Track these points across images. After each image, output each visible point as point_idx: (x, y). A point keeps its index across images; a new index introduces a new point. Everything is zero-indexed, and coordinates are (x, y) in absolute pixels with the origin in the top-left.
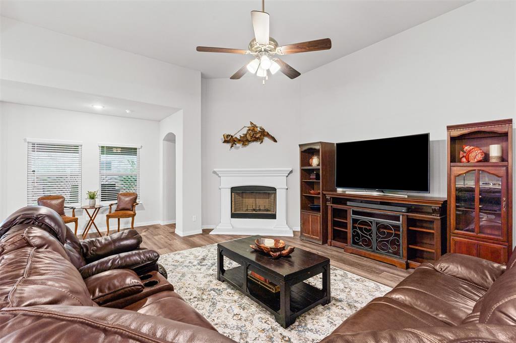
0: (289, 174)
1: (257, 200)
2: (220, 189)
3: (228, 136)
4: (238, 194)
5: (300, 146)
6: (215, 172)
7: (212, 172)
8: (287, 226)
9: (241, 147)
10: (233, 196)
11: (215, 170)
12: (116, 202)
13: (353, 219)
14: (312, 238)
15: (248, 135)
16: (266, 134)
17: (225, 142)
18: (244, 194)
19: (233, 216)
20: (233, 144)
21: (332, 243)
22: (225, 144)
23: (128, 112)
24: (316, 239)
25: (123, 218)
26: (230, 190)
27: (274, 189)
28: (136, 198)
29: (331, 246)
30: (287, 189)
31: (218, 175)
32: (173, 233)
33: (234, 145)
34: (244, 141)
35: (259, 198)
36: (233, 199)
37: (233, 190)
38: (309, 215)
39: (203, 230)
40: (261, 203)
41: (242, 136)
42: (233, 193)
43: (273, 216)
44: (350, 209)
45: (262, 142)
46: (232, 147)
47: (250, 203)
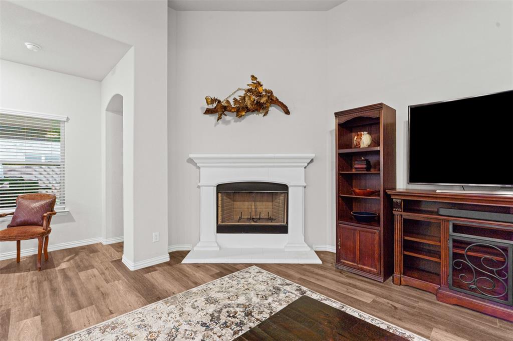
0: (308, 164)
1: (258, 203)
2: (199, 187)
3: (214, 100)
4: (228, 195)
5: (337, 115)
6: (191, 161)
7: (186, 161)
8: (306, 245)
9: (233, 121)
10: (220, 199)
11: (191, 156)
12: (13, 210)
13: (454, 241)
14: (362, 270)
15: (247, 99)
16: (275, 99)
17: (208, 112)
18: (237, 195)
19: (221, 229)
20: (221, 115)
21: (402, 279)
22: (207, 116)
23: (29, 47)
24: (370, 272)
25: (27, 239)
26: (215, 188)
27: (285, 188)
28: (52, 204)
29: (400, 284)
30: (305, 187)
31: (195, 164)
32: (119, 263)
33: (223, 116)
34: (241, 109)
35: (260, 201)
36: (220, 202)
37: (221, 188)
38: (355, 230)
39: (172, 255)
40: (263, 208)
41: (238, 98)
42: (220, 194)
43: (283, 229)
44: (448, 221)
45: (267, 113)
46: (219, 118)
47: (245, 208)
